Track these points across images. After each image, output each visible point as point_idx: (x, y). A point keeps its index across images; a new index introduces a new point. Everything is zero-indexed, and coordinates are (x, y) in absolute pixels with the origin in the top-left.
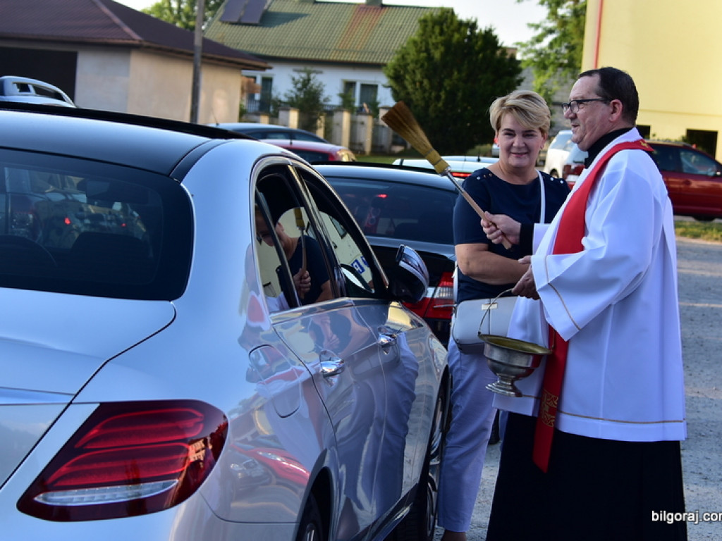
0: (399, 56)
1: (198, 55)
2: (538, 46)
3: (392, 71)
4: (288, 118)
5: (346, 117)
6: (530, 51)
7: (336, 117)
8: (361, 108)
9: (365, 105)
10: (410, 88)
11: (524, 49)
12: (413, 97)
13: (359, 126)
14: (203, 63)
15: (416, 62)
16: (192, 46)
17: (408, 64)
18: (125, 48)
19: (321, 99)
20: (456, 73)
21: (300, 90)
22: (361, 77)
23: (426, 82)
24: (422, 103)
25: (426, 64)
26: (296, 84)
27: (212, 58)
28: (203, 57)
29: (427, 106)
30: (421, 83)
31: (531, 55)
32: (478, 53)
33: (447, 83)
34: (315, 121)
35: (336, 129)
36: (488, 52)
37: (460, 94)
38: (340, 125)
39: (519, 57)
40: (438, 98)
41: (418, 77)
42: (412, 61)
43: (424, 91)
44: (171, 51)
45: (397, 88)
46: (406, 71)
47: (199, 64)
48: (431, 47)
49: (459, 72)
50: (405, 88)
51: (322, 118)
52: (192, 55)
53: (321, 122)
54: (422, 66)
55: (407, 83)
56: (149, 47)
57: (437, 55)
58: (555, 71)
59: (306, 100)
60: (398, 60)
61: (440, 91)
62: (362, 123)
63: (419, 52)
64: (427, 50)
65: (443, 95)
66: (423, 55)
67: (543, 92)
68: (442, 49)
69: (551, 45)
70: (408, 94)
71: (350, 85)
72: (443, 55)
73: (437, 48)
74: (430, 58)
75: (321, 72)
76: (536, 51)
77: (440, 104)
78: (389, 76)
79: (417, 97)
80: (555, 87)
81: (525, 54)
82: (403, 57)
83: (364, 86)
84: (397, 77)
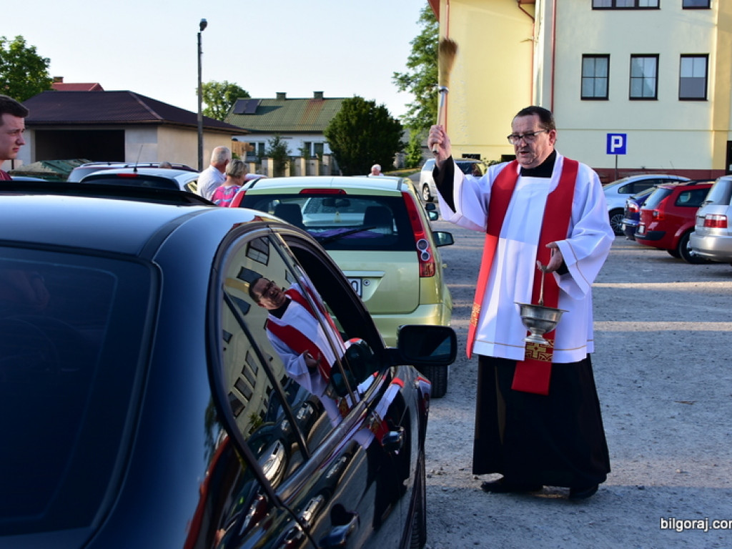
0: (332, 124)
1: (200, 127)
2: (411, 117)
3: (328, 133)
4: (267, 163)
5: (303, 161)
6: (408, 119)
7: (297, 161)
8: (315, 157)
9: (317, 155)
10: (339, 142)
11: (404, 119)
12: (341, 147)
13: (311, 166)
14: (204, 132)
15: (341, 127)
16: (197, 122)
17: (337, 129)
18: (153, 126)
19: (287, 151)
20: (365, 132)
21: (274, 147)
22: (314, 139)
23: (348, 138)
24: (346, 150)
25: (347, 128)
26: (271, 143)
27: (211, 129)
28: (204, 128)
29: (350, 152)
30: (345, 139)
31: (408, 121)
32: (377, 119)
33: (360, 137)
34: (284, 165)
35: (297, 168)
36: (383, 118)
37: (368, 144)
38: (299, 166)
39: (402, 123)
40: (355, 147)
41: (343, 136)
42: (339, 126)
43: (347, 143)
44: (182, 125)
45: (332, 143)
46: (336, 133)
47: (201, 133)
48: (350, 117)
49: (367, 131)
50: (336, 142)
51: (288, 163)
52: (197, 127)
53: (288, 165)
54: (345, 129)
55: (337, 140)
56: (168, 124)
57: (353, 122)
58: (422, 130)
59: (278, 153)
60: (331, 126)
61: (356, 143)
62: (313, 164)
63: (342, 121)
64: (348, 120)
65: (358, 145)
66: (345, 122)
67: (416, 140)
68: (356, 118)
69: (419, 115)
70: (338, 146)
71: (308, 144)
72: (357, 122)
73: (353, 118)
74: (349, 124)
75: (291, 138)
76: (410, 119)
77: (357, 151)
78: (327, 136)
79: (343, 147)
80: (422, 138)
81: (404, 121)
82: (334, 125)
83: (315, 144)
84: (331, 137)
